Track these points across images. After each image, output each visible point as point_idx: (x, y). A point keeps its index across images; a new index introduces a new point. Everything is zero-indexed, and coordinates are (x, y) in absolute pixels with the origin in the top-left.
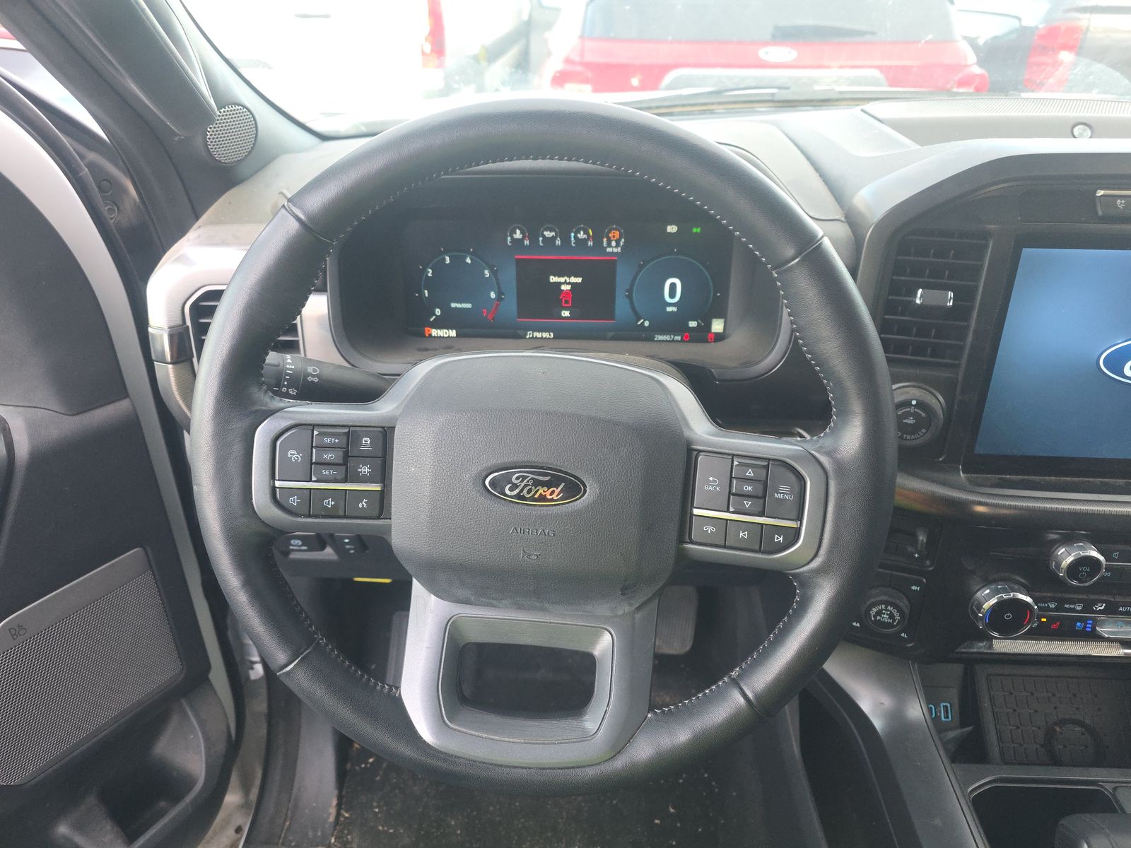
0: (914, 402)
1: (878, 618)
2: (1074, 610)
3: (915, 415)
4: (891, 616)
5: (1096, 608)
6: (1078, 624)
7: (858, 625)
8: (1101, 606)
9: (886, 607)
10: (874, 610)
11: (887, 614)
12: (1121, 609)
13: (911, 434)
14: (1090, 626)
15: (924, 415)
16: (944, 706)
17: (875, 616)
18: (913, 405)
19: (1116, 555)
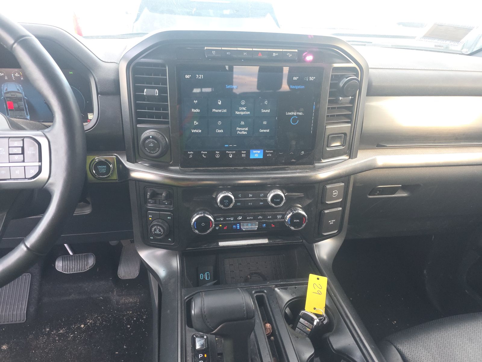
0: (151, 137)
1: (155, 232)
2: (230, 220)
3: (153, 143)
4: (160, 231)
5: (239, 219)
6: (234, 226)
7: (152, 238)
8: (240, 218)
9: (157, 227)
10: (153, 229)
11: (158, 230)
12: (248, 218)
13: (153, 150)
14: (239, 226)
15: (156, 142)
16: (207, 274)
17: (154, 232)
18: (151, 138)
19: (240, 196)
